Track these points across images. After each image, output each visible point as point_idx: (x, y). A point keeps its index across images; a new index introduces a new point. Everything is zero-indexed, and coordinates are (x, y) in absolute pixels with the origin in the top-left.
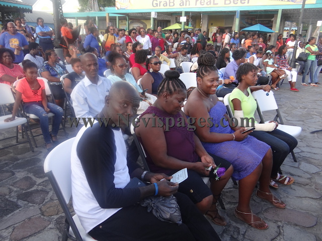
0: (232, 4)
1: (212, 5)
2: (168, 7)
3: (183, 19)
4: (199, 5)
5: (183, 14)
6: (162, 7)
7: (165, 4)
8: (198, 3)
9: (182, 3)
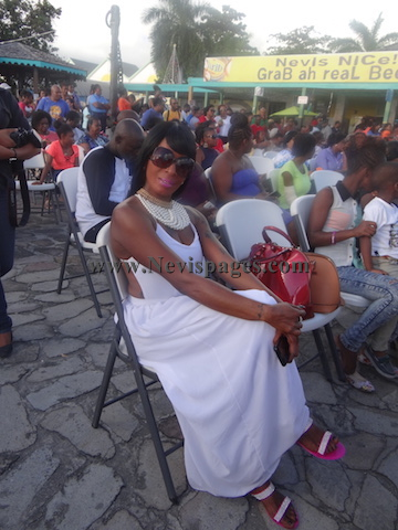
0: (381, 80)
1: (350, 80)
2: (281, 80)
3: (303, 100)
4: (329, 79)
6: (272, 79)
7: (278, 76)
8: (329, 75)
9: (303, 75)
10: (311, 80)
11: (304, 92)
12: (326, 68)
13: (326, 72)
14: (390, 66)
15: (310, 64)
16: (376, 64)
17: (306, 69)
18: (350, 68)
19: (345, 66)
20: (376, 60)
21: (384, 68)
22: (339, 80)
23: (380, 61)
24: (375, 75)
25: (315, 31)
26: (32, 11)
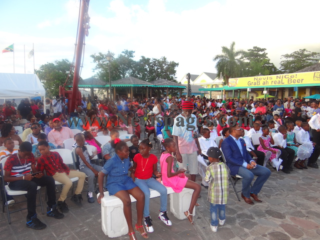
0: (292, 83)
1: (281, 84)
3: (265, 92)
6: (253, 85)
7: (255, 84)
8: (273, 83)
9: (264, 83)
10: (267, 85)
11: (265, 89)
12: (272, 80)
13: (272, 82)
14: (294, 78)
15: (266, 79)
16: (290, 78)
17: (265, 81)
18: (280, 80)
19: (278, 79)
20: (289, 76)
22: (277, 84)
24: (290, 82)
25: (307, 51)
26: (168, 65)
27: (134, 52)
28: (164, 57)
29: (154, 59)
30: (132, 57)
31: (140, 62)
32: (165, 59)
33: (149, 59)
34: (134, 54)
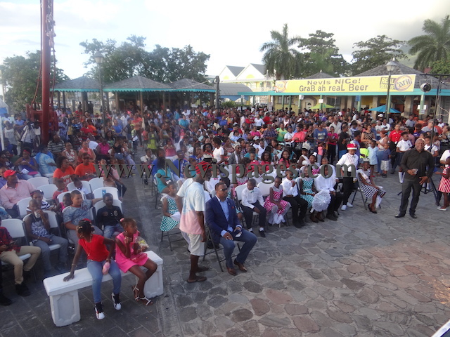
0: (354, 91)
1: (340, 91)
2: (310, 91)
3: (321, 101)
4: (331, 91)
5: (321, 97)
6: (306, 91)
7: (309, 90)
9: (320, 89)
10: (324, 91)
12: (330, 85)
13: (330, 87)
14: (357, 84)
15: (323, 83)
17: (321, 86)
18: (340, 85)
19: (338, 84)
20: (351, 81)
21: (355, 85)
22: (336, 91)
23: (353, 82)
24: (351, 89)
25: (387, 38)
26: (195, 58)
27: (145, 39)
28: (189, 46)
29: (175, 49)
30: (143, 45)
31: (154, 53)
32: (190, 48)
33: (168, 49)
34: (145, 42)
